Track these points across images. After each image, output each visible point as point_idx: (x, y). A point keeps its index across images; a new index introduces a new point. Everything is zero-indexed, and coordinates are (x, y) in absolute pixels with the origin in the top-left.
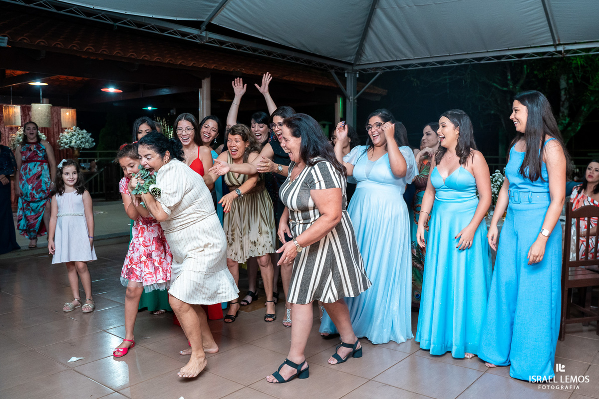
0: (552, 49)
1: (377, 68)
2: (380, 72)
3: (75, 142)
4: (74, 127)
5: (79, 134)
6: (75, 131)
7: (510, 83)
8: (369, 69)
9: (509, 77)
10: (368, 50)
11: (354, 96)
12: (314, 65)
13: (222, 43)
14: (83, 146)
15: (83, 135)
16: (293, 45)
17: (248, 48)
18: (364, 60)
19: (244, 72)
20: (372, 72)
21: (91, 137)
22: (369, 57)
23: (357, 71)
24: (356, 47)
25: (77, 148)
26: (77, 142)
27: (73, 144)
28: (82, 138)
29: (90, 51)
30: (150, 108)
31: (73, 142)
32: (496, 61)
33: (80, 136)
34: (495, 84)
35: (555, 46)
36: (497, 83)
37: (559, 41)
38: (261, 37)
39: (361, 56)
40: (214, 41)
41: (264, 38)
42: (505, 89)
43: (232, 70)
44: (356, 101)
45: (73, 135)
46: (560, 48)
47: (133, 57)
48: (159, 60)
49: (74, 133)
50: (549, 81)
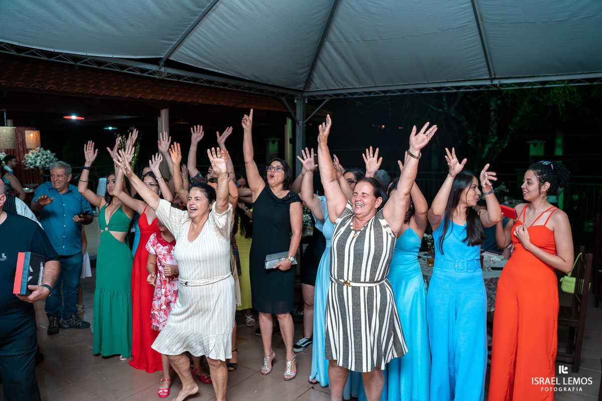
0: (488, 83)
1: (325, 95)
2: (327, 99)
3: (40, 163)
4: (38, 148)
5: (43, 155)
6: (39, 152)
7: (445, 105)
8: (318, 95)
9: (444, 100)
10: (316, 78)
11: (303, 121)
12: (266, 93)
13: (179, 77)
14: (48, 166)
15: (47, 155)
16: (246, 77)
17: (205, 81)
18: (312, 87)
19: (201, 102)
20: (321, 98)
21: (55, 156)
22: (318, 85)
23: (305, 97)
24: (306, 76)
25: (42, 168)
26: (42, 162)
27: (38, 164)
28: (46, 158)
29: (52, 89)
30: (110, 128)
31: (38, 162)
32: (436, 92)
33: (45, 157)
34: (431, 106)
35: (491, 79)
36: (433, 105)
37: (495, 75)
38: (217, 71)
39: (310, 84)
40: (172, 75)
41: (220, 72)
42: (440, 110)
43: (189, 101)
44: (305, 125)
45: (38, 156)
46: (496, 82)
47: (94, 93)
48: (119, 95)
49: (38, 154)
50: (481, 104)
